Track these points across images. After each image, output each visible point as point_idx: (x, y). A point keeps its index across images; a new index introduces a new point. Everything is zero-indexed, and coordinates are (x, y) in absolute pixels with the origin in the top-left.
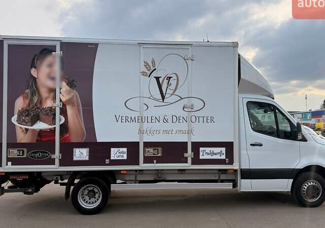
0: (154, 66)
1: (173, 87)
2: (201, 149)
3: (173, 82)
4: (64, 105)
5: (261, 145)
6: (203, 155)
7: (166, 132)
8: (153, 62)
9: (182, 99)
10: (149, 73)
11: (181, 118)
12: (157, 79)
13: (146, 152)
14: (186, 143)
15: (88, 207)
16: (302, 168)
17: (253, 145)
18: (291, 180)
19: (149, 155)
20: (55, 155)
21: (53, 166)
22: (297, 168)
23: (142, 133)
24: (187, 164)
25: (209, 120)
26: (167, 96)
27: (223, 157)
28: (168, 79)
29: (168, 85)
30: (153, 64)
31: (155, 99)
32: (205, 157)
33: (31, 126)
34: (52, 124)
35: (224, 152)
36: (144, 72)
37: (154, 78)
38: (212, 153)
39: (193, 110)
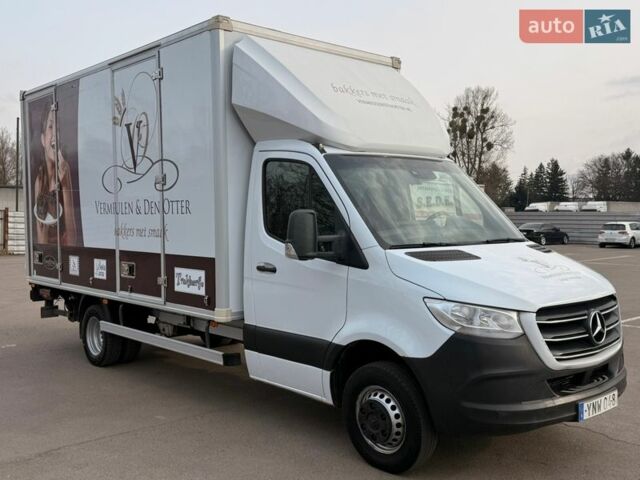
0: (124, 104)
1: (143, 143)
2: (177, 270)
3: (143, 131)
4: (60, 187)
5: (274, 270)
6: (178, 284)
7: (141, 232)
8: (123, 95)
9: (153, 164)
10: (119, 117)
11: (153, 205)
12: (128, 126)
13: (122, 270)
14: (159, 255)
15: (95, 354)
16: (344, 344)
17: (260, 269)
18: (327, 374)
19: (125, 275)
20: (58, 265)
21: (57, 281)
22: (336, 341)
23: (117, 233)
24: (161, 300)
25: (184, 209)
26: (139, 160)
27: (202, 292)
28: (138, 127)
29: (139, 139)
30: (123, 99)
31: (128, 169)
32: (180, 288)
33: (44, 219)
34: (55, 217)
35: (203, 280)
36: (115, 118)
37: (125, 128)
38: (189, 281)
39: (165, 188)
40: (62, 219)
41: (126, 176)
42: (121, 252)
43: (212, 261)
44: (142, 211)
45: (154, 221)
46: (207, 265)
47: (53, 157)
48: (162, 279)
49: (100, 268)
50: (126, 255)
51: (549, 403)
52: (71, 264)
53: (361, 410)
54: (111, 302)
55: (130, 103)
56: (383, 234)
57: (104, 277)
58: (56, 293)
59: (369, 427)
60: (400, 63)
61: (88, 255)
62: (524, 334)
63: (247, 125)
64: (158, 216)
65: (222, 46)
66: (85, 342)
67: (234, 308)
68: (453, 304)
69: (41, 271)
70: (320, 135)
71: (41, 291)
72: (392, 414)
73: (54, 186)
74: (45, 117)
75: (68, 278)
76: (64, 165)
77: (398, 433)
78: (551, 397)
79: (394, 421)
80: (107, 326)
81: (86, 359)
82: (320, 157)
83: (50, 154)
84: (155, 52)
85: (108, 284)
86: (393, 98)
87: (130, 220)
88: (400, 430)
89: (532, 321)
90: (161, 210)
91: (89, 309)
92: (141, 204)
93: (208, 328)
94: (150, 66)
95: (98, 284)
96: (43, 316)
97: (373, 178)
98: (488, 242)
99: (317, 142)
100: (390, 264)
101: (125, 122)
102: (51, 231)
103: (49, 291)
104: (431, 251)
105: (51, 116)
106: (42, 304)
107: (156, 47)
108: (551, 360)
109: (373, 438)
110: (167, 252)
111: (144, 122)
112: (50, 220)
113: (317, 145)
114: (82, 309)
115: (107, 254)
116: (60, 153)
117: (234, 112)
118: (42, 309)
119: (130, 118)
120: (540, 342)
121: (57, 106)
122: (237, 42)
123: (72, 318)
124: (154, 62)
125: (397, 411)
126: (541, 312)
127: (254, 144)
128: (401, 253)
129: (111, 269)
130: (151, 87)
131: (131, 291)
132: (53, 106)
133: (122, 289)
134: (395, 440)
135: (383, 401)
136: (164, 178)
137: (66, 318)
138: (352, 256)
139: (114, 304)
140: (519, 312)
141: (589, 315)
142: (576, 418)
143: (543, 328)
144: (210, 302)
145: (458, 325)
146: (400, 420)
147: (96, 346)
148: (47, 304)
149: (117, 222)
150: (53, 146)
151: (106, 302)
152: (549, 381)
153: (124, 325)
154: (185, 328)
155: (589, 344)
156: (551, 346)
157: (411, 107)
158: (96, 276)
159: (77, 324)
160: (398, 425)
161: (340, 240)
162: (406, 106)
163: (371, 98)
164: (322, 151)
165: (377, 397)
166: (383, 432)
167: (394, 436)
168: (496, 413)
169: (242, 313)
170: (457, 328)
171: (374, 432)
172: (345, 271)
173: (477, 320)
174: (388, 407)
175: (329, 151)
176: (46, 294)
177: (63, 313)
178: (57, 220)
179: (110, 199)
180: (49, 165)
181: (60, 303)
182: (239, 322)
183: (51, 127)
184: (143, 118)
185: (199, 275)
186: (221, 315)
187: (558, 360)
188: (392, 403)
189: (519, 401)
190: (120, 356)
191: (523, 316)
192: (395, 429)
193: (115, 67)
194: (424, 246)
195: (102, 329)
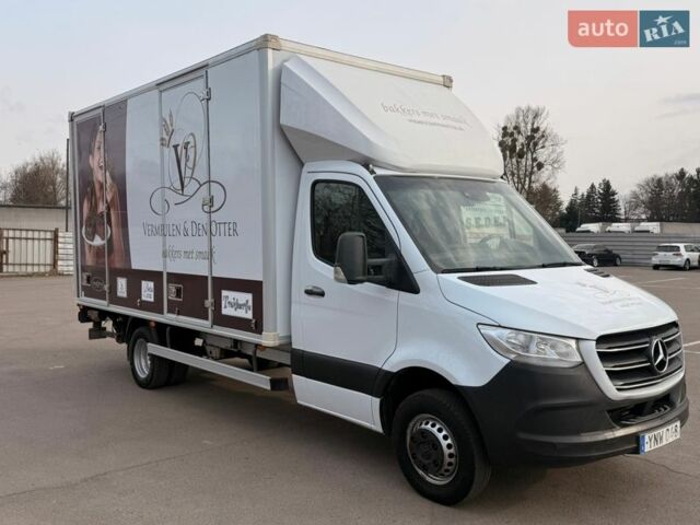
0: (172, 124)
1: (190, 164)
2: (224, 293)
3: (191, 152)
4: (108, 208)
5: (322, 294)
6: (226, 307)
7: (188, 254)
8: (171, 116)
9: (201, 185)
10: (167, 138)
11: (201, 227)
12: (176, 147)
13: (169, 292)
14: (206, 277)
15: (142, 376)
16: (395, 371)
17: (309, 292)
18: (377, 401)
19: (173, 297)
20: (106, 287)
21: (105, 303)
22: (386, 368)
23: (165, 255)
24: (208, 323)
25: (231, 231)
26: (186, 181)
27: (249, 315)
28: (186, 148)
29: (187, 161)
30: (171, 120)
31: (175, 191)
32: (227, 311)
33: (92, 240)
34: (103, 239)
35: (250, 303)
36: (162, 139)
37: (173, 150)
38: (236, 304)
39: (213, 209)
40: (110, 241)
41: (173, 198)
42: (168, 273)
43: (259, 284)
44: (190, 233)
45: (201, 244)
46: (254, 288)
47: (101, 178)
48: (209, 302)
49: (147, 291)
50: (174, 277)
51: (609, 435)
52: (119, 286)
53: (412, 438)
54: (159, 324)
55: (178, 124)
56: (434, 258)
57: (152, 300)
58: (104, 314)
59: (419, 457)
60: (451, 81)
61: (136, 277)
62: (583, 363)
63: (295, 146)
64: (205, 238)
65: (271, 66)
66: (132, 364)
67: (281, 332)
68: (509, 331)
69: (89, 293)
70: (371, 156)
71: (89, 313)
72: (444, 443)
73: (102, 208)
74: (93, 137)
75: (115, 300)
76: (112, 186)
77: (450, 464)
78: (611, 428)
79: (447, 451)
80: (154, 349)
81: (134, 381)
82: (370, 178)
83: (99, 175)
84: (203, 72)
85: (156, 307)
86: (445, 118)
87: (178, 243)
88: (453, 460)
89: (591, 349)
90: (208, 233)
91: (137, 331)
92: (188, 226)
93: (255, 352)
94: (198, 86)
95: (145, 306)
96: (91, 337)
97: (422, 200)
98: (544, 266)
99: (367, 163)
100: (443, 290)
101: (173, 143)
102: (99, 252)
103: (96, 312)
104: (484, 275)
105: (99, 137)
106: (90, 325)
107: (204, 67)
108: (611, 389)
109: (425, 469)
110: (214, 275)
111: (192, 144)
112: (98, 241)
113: (366, 166)
114: (129, 330)
115: (155, 276)
116: (108, 174)
117: (283, 133)
118: (90, 330)
119: (178, 139)
120: (599, 371)
121: (105, 127)
122: (285, 61)
123: (120, 339)
124: (201, 82)
125: (449, 441)
126: (602, 340)
127: (302, 165)
128: (453, 277)
129: (158, 291)
130: (199, 107)
131: (179, 314)
132: (101, 128)
133: (169, 312)
134: (447, 471)
135: (435, 430)
136: (211, 200)
137: (114, 340)
138: (402, 280)
139: (161, 326)
140: (578, 339)
141: (651, 343)
142: (637, 450)
143: (603, 356)
144: (256, 326)
145: (514, 353)
146: (452, 451)
147: (143, 368)
148: (94, 325)
149: (164, 245)
150: (101, 167)
151: (153, 324)
152: (609, 411)
153: (172, 348)
154: (232, 352)
155: (651, 373)
156: (612, 375)
157: (463, 126)
158: (144, 298)
159: (124, 346)
160: (451, 455)
161: (390, 263)
162: (457, 125)
163: (422, 118)
164: (372, 172)
165: (429, 426)
166: (435, 462)
167: (446, 467)
168: (553, 445)
169: (290, 337)
170: (513, 356)
171: (427, 462)
172: (395, 296)
173: (533, 348)
174: (440, 436)
175: (379, 172)
176: (94, 315)
177: (111, 335)
178: (105, 242)
179: (158, 221)
180: (97, 187)
181: (108, 325)
182: (286, 346)
183: (99, 148)
184: (191, 139)
185: (246, 298)
186: (268, 339)
187: (618, 390)
188: (444, 433)
189: (578, 432)
190: (167, 378)
191: (582, 344)
192: (447, 460)
193: (162, 88)
194: (478, 270)
195: (150, 351)
